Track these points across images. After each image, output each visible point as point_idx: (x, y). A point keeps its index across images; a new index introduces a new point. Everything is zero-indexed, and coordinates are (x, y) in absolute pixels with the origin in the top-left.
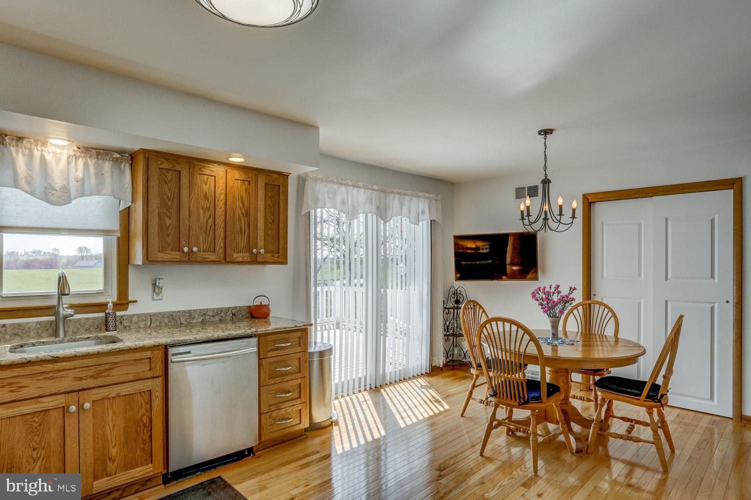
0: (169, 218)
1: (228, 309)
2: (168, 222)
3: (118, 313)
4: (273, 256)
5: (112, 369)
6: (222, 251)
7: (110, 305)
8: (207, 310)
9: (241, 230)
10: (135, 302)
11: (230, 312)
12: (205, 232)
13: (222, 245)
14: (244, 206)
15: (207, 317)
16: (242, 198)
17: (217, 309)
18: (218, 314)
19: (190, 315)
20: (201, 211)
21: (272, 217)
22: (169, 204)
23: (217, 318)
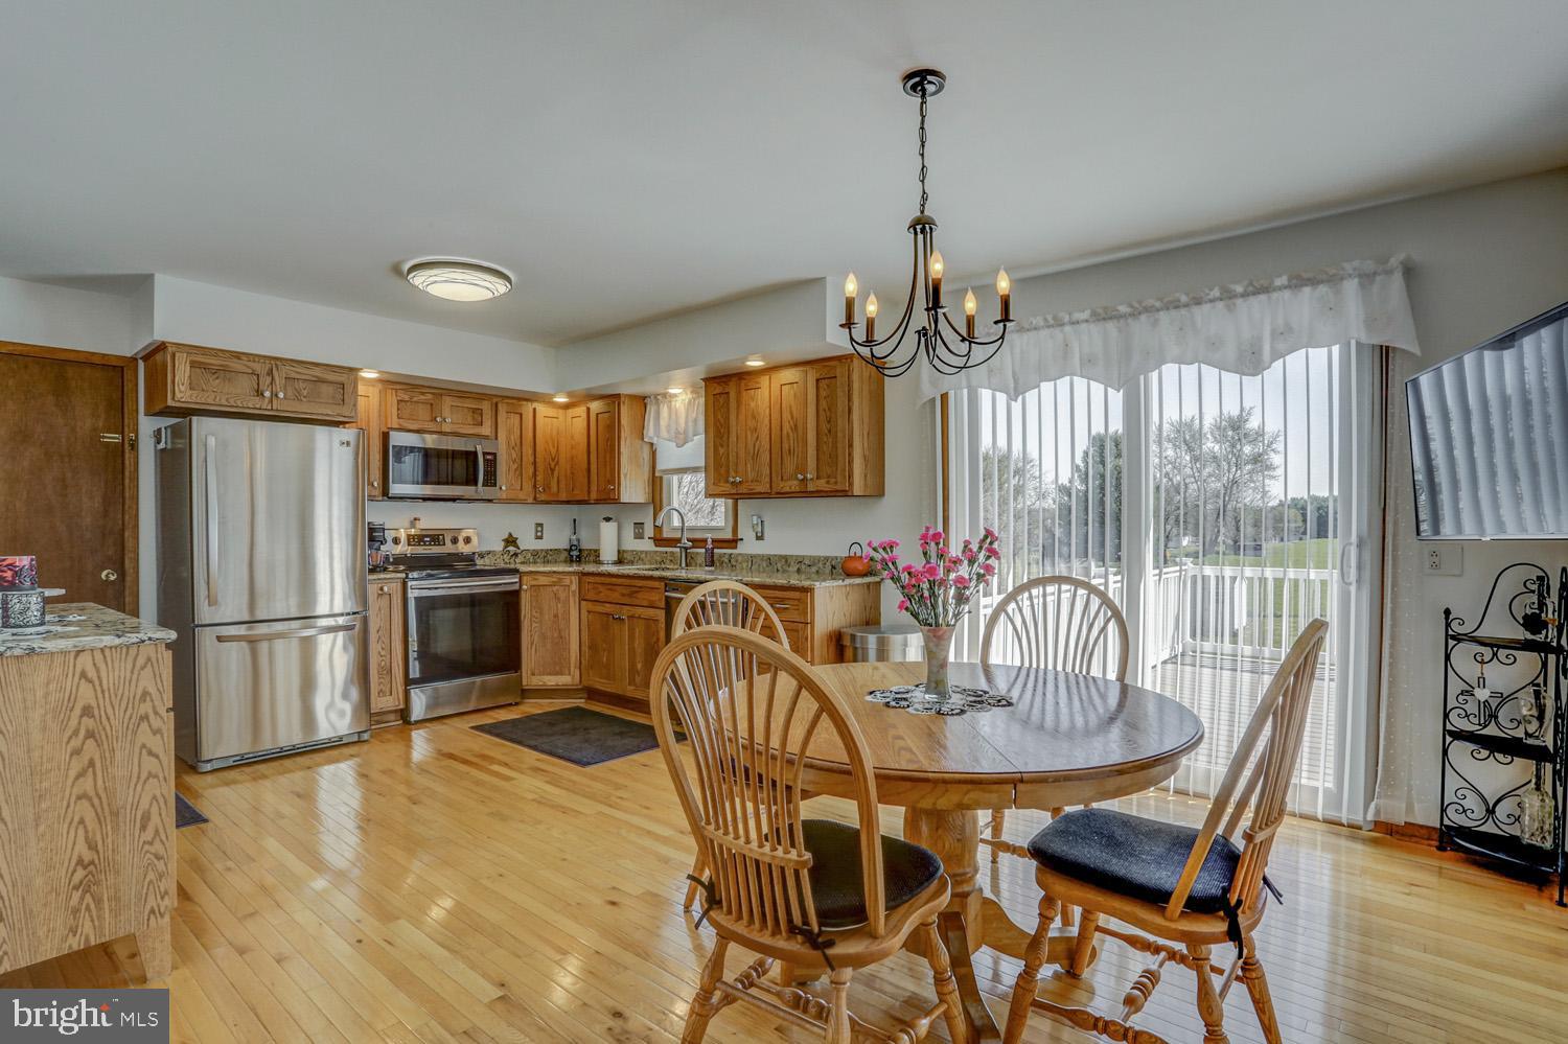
0: (722, 446)
1: (827, 559)
2: (721, 451)
3: (716, 551)
4: (828, 482)
5: (637, 592)
6: (768, 479)
7: (710, 541)
8: (803, 557)
9: (790, 451)
10: (742, 539)
11: (828, 564)
12: (753, 459)
13: (768, 472)
14: (792, 418)
15: (803, 567)
16: (790, 407)
17: (814, 557)
18: (814, 565)
19: (786, 561)
20: (749, 433)
21: (828, 426)
22: (722, 431)
23: (814, 569)
